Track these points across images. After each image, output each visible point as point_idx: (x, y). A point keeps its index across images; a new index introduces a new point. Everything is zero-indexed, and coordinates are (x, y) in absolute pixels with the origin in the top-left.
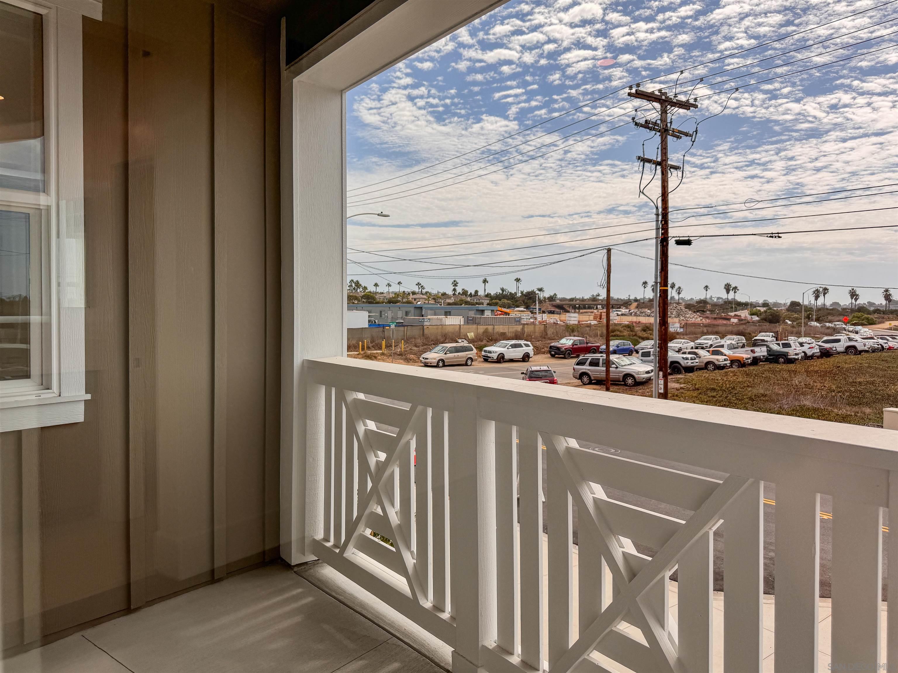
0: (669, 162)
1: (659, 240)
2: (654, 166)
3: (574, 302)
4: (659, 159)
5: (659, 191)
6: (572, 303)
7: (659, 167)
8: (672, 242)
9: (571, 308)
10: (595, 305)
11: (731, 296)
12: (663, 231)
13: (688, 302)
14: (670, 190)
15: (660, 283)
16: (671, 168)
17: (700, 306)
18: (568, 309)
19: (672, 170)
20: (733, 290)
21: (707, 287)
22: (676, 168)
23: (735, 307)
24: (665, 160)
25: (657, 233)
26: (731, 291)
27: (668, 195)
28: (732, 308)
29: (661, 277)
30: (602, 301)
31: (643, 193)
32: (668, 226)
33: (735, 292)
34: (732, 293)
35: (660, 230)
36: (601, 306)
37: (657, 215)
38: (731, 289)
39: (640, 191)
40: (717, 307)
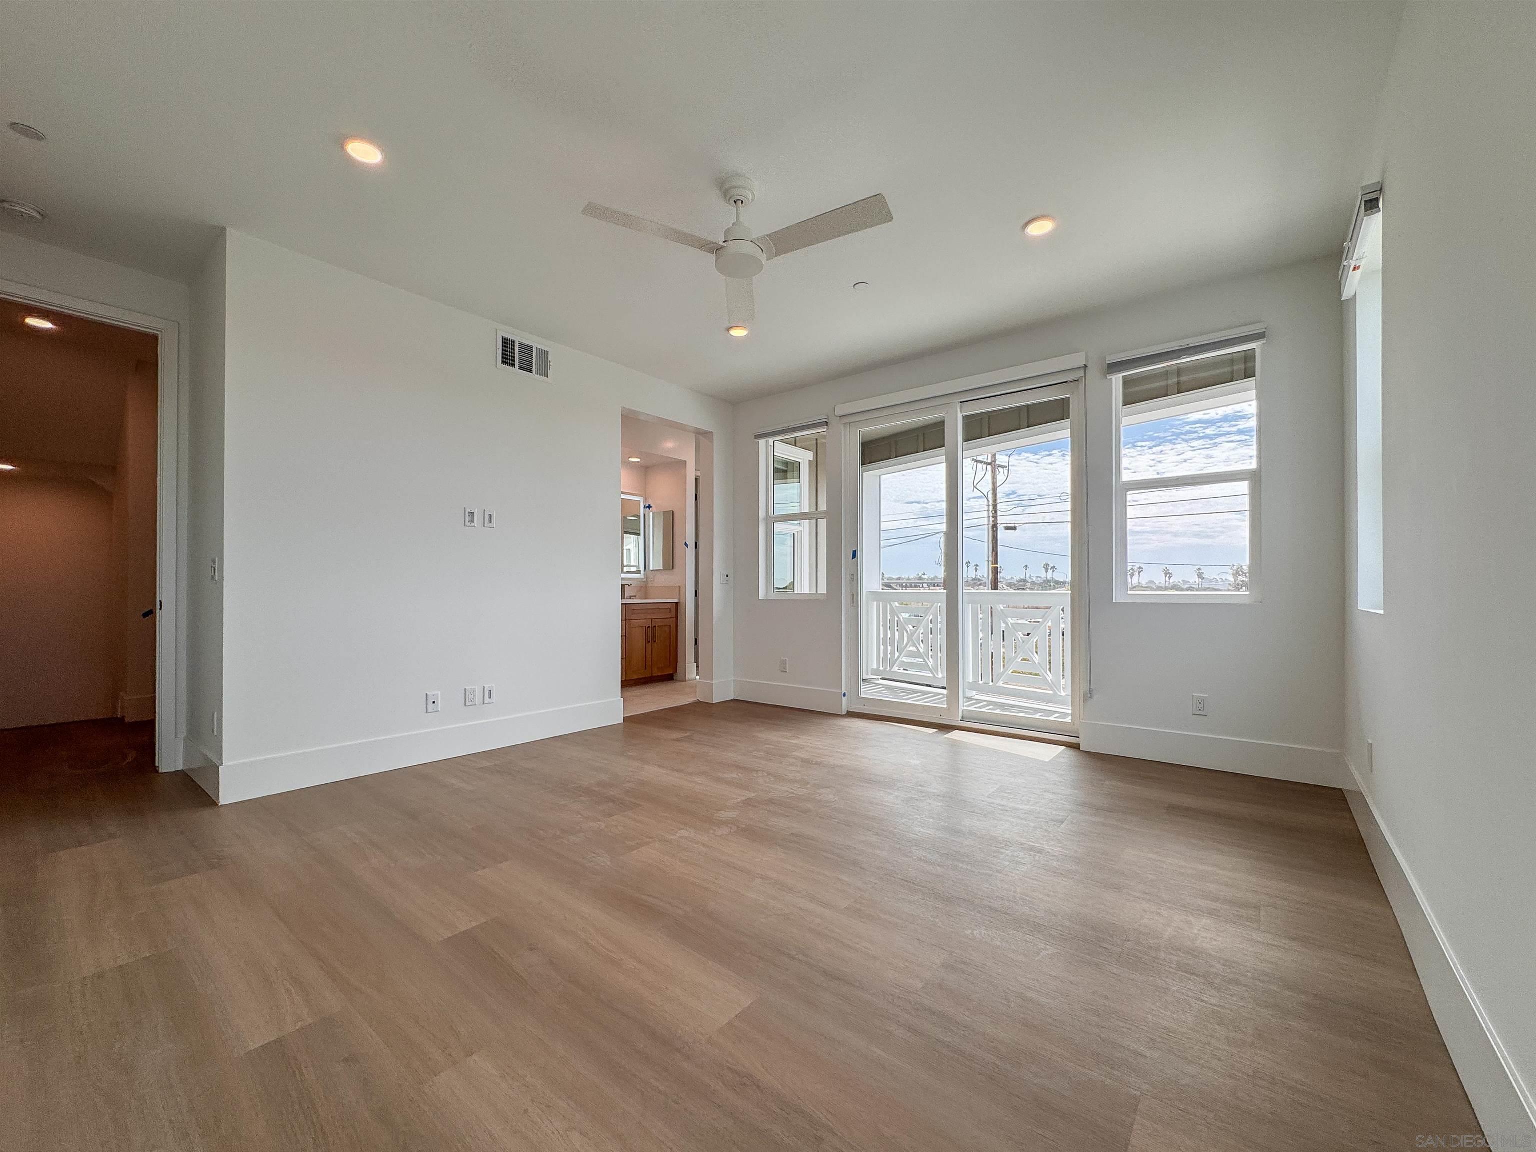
0: (998, 463)
1: (991, 526)
2: (985, 466)
3: (901, 581)
4: (990, 461)
5: (990, 487)
6: (899, 582)
7: (989, 467)
8: (1001, 528)
9: (898, 586)
10: (921, 583)
11: (1050, 575)
12: (993, 519)
13: (1009, 582)
14: (998, 485)
15: (992, 562)
16: (999, 467)
17: (1020, 585)
18: (895, 587)
19: (999, 469)
20: (1051, 569)
21: (1026, 566)
22: (1003, 467)
23: (1054, 586)
24: (994, 461)
25: (989, 521)
26: (1049, 570)
27: (997, 489)
28: (1051, 586)
29: (992, 557)
30: (928, 580)
31: (976, 488)
32: (997, 515)
33: (1054, 571)
34: (1050, 572)
35: (991, 518)
36: (926, 585)
37: (989, 506)
38: (1050, 568)
39: (974, 487)
40: (1036, 586)
